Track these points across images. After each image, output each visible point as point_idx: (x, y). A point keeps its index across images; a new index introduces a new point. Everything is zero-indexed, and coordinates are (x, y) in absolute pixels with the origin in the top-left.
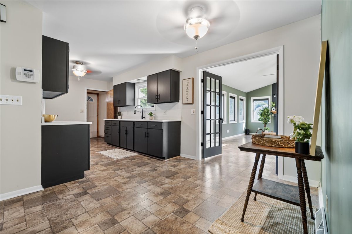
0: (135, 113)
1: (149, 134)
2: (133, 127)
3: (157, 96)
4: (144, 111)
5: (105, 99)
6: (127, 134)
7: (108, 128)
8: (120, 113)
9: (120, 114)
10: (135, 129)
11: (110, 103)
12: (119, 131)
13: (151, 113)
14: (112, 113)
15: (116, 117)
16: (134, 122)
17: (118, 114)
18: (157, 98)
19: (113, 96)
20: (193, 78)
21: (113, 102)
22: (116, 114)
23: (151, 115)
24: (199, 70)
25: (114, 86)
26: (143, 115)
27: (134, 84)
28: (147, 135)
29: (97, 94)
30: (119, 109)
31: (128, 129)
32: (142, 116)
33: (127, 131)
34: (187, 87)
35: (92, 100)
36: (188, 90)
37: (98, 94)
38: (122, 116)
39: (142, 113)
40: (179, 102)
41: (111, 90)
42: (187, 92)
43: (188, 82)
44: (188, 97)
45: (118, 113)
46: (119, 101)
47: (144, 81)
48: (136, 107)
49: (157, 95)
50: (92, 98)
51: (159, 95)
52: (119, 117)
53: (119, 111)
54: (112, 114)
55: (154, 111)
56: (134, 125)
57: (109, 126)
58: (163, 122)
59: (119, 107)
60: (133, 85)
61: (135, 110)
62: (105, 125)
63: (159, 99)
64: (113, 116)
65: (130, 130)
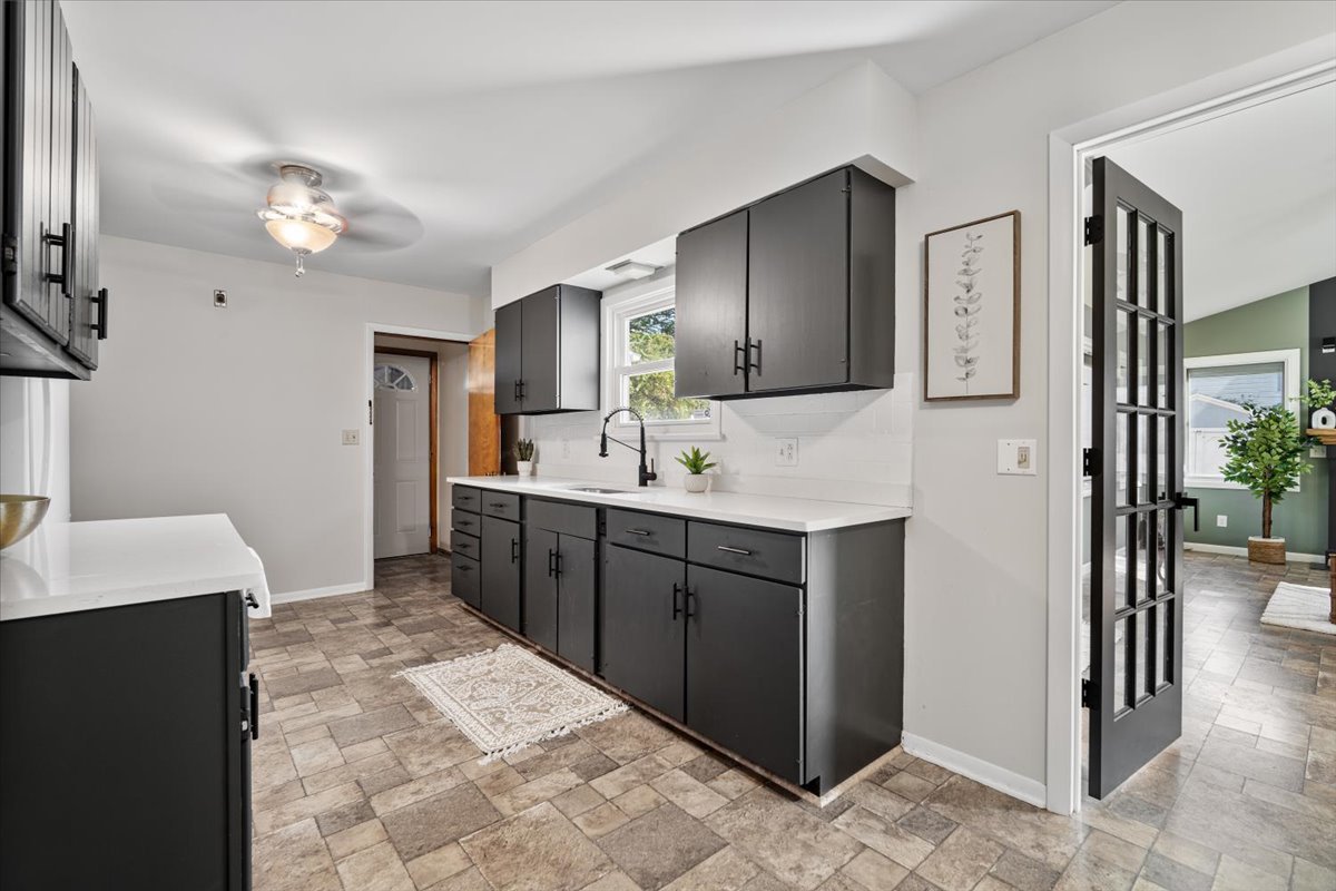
0: (603, 454)
1: (696, 600)
2: (594, 537)
3: (741, 353)
4: (653, 440)
5: (461, 379)
6: (558, 572)
7: (466, 523)
8: (530, 446)
9: (527, 451)
10: (609, 551)
11: (483, 395)
12: (517, 548)
13: (697, 453)
14: (488, 447)
15: (507, 468)
16: (598, 511)
17: (516, 453)
18: (741, 363)
19: (492, 364)
20: (1016, 215)
21: (493, 391)
22: (511, 452)
23: (696, 465)
24: (1076, 147)
25: (500, 312)
26: (648, 463)
27: (599, 295)
28: (685, 604)
29: (431, 354)
30: (527, 427)
31: (567, 544)
32: (643, 467)
33: (558, 556)
34: (965, 280)
35: (407, 384)
36: (970, 300)
37: (433, 358)
38: (536, 461)
39: (643, 452)
40: (891, 386)
41: (485, 335)
42: (962, 321)
43: (976, 244)
44: (969, 356)
45: (520, 444)
46: (521, 384)
47: (651, 272)
48: (607, 420)
49: (741, 345)
50: (406, 372)
51: (759, 347)
52: (522, 466)
53: (522, 436)
54: (491, 451)
55: (717, 441)
56: (598, 528)
57: (469, 517)
58: (805, 534)
59: (522, 418)
60: (593, 299)
61: (604, 436)
62: (457, 508)
63: (758, 367)
64: (497, 461)
65: (579, 554)
